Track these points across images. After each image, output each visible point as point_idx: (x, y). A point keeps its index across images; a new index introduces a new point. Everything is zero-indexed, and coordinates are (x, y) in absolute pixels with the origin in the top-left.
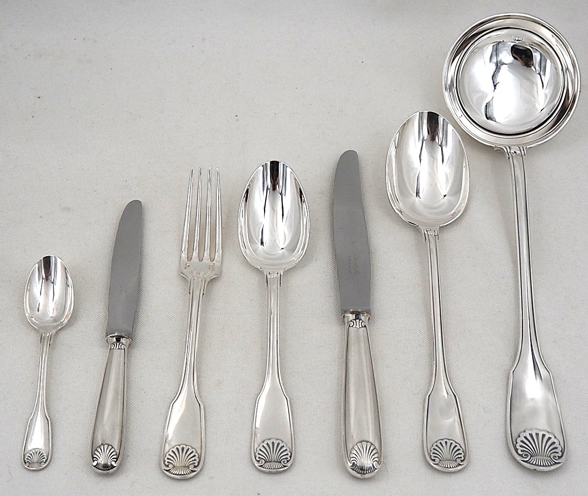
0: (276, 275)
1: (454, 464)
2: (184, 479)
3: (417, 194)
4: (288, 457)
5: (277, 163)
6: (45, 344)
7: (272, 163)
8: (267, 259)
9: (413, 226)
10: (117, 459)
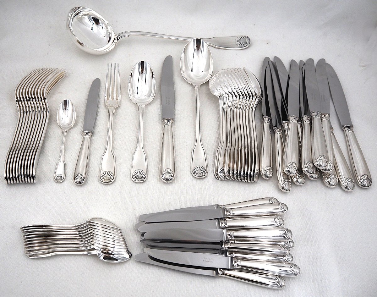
0: (142, 106)
1: (202, 175)
2: (108, 184)
3: (192, 70)
4: (145, 177)
5: (144, 62)
6: (64, 134)
7: (141, 62)
8: (139, 100)
9: (191, 85)
10: (84, 180)
